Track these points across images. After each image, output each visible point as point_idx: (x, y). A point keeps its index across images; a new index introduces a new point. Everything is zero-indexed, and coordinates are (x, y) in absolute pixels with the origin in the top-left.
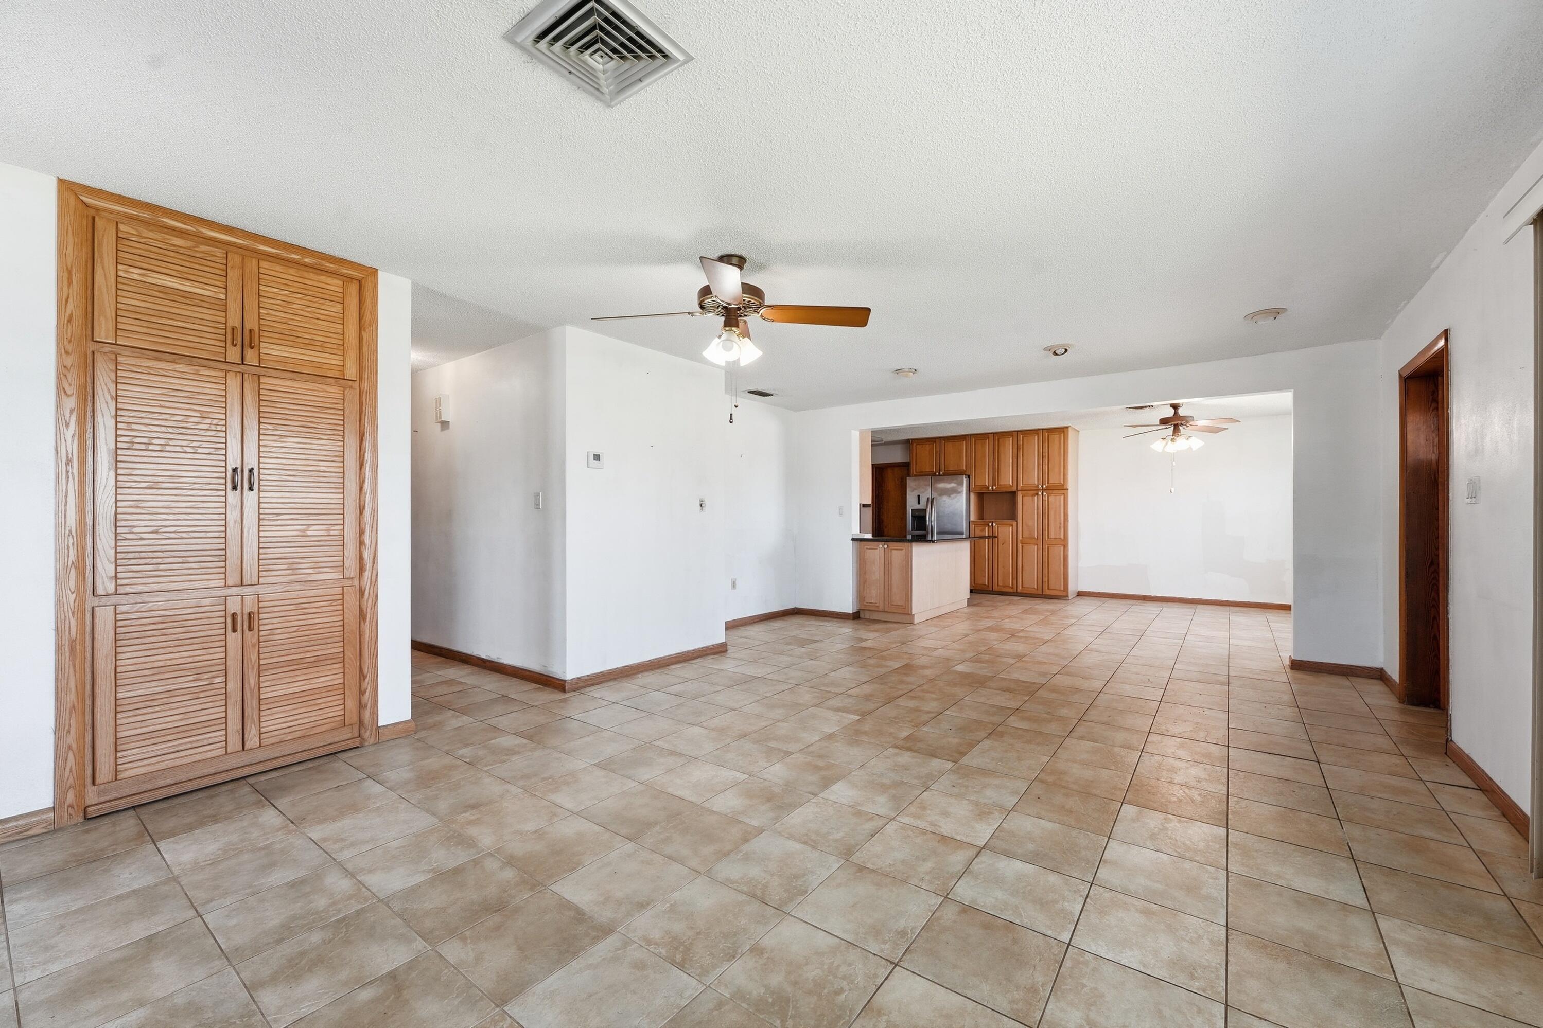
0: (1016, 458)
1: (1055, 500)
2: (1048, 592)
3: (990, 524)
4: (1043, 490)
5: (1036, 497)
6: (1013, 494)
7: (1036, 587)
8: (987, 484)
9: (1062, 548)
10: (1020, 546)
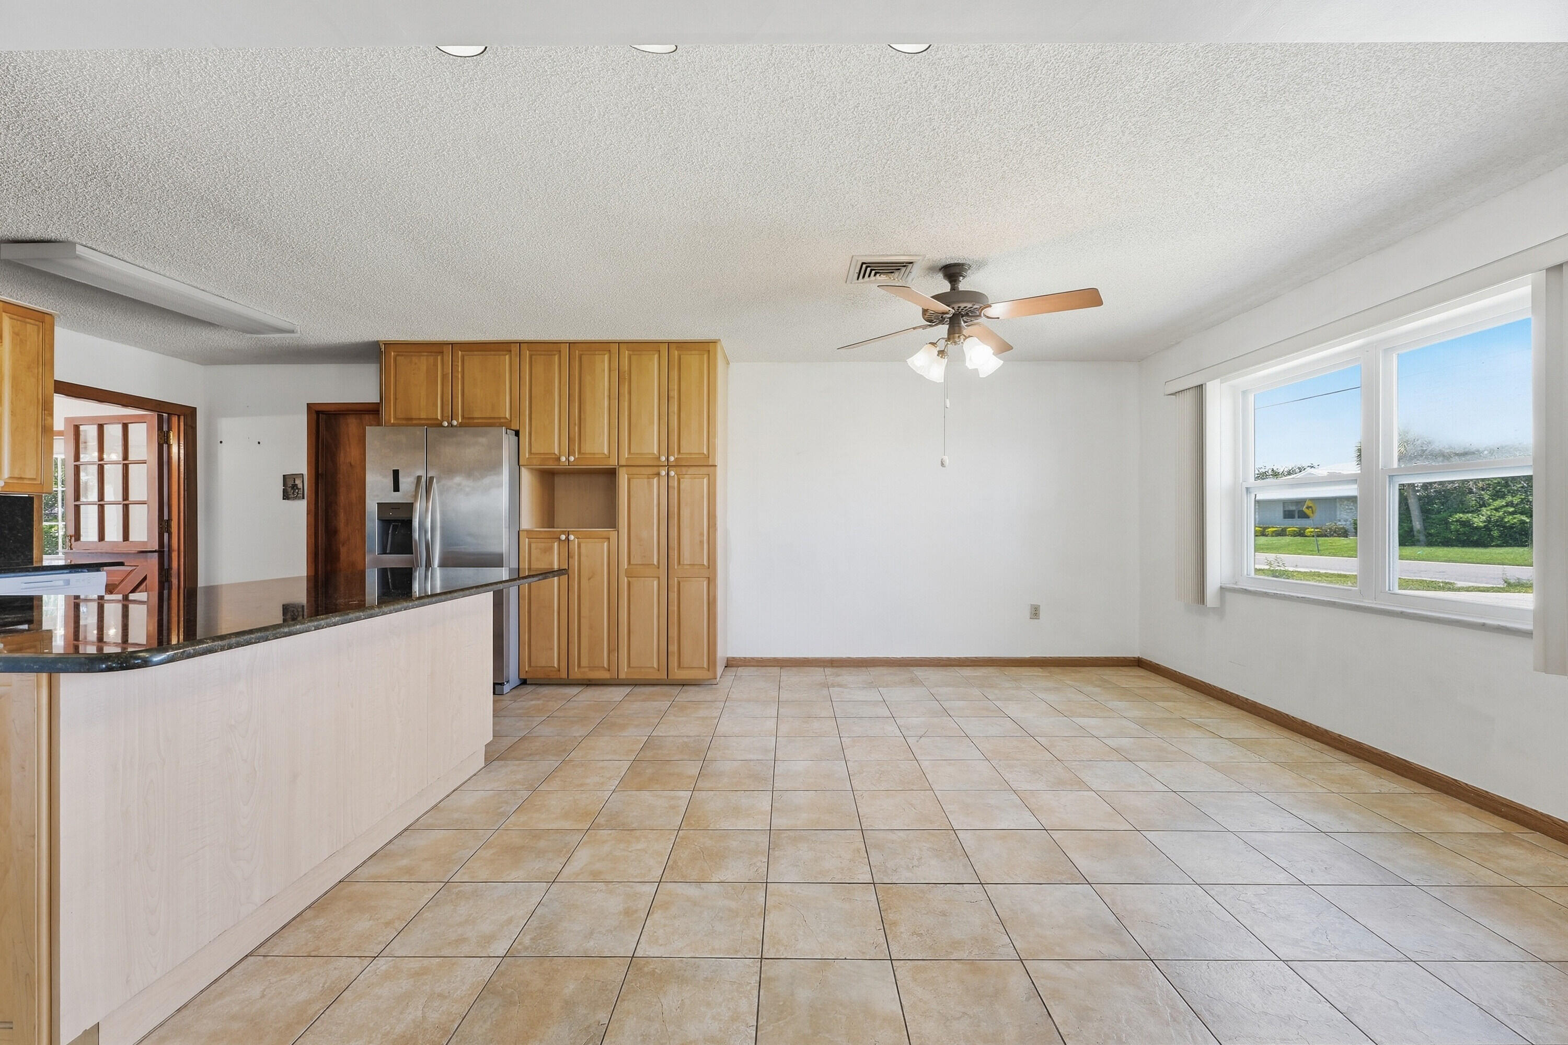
0: (617, 397)
1: (692, 485)
2: (678, 674)
3: (563, 537)
4: (669, 466)
5: (655, 480)
6: (611, 473)
7: (655, 665)
8: (557, 452)
9: (705, 583)
10: (624, 581)
